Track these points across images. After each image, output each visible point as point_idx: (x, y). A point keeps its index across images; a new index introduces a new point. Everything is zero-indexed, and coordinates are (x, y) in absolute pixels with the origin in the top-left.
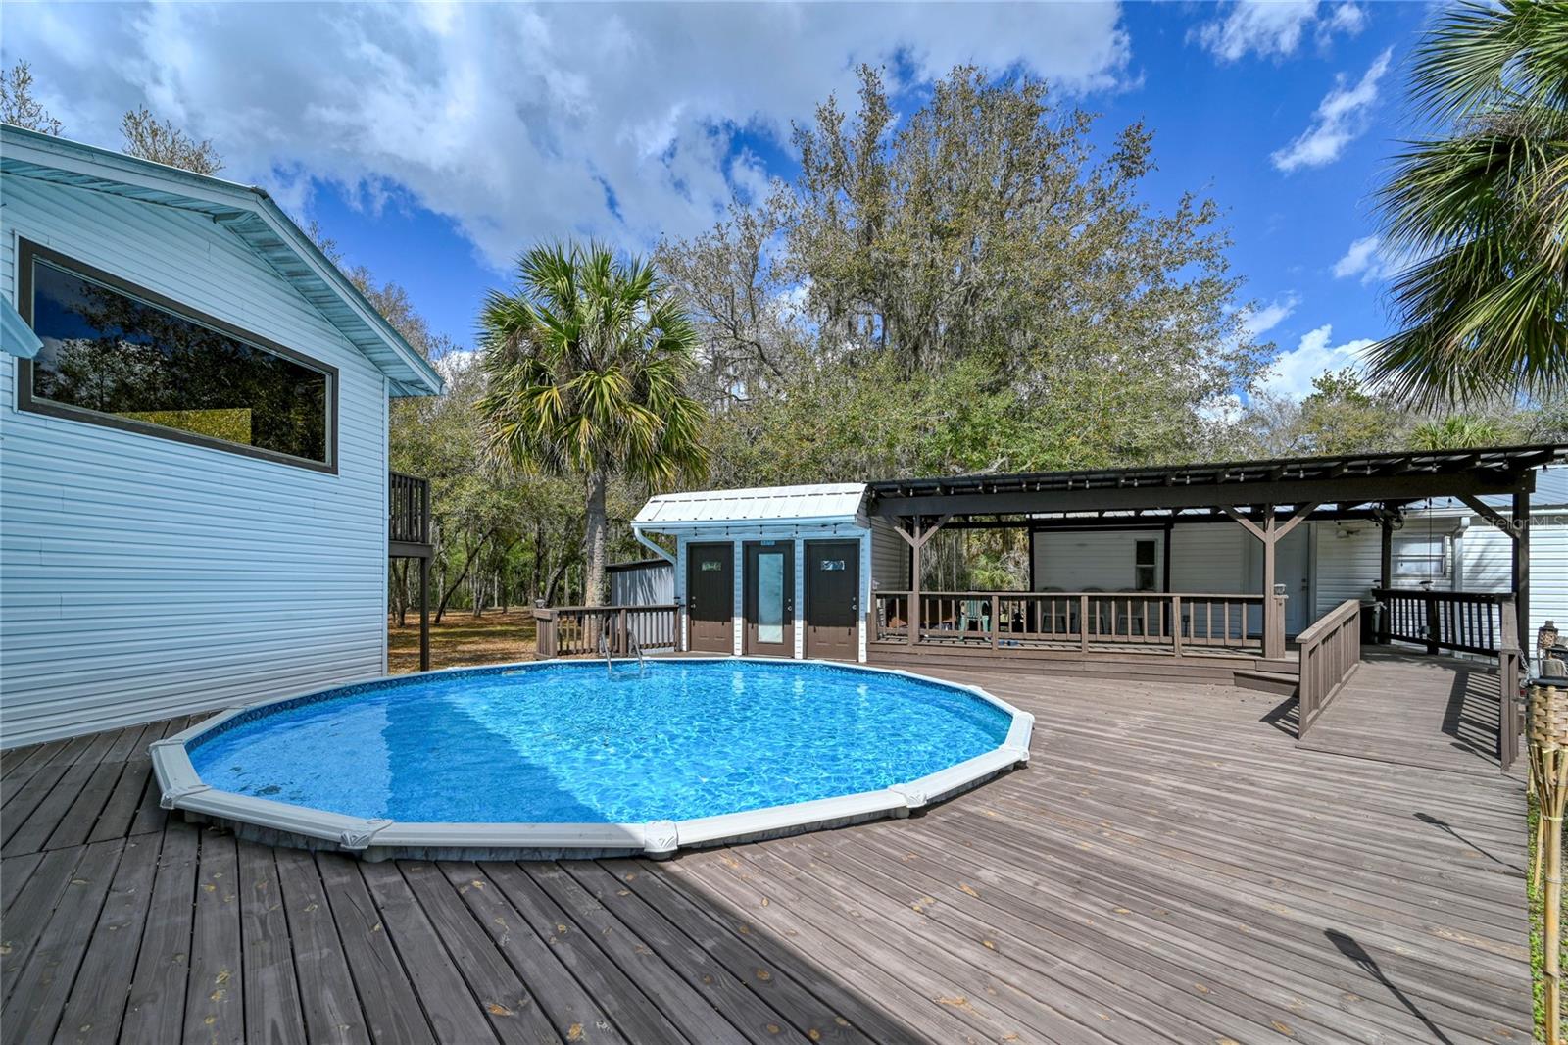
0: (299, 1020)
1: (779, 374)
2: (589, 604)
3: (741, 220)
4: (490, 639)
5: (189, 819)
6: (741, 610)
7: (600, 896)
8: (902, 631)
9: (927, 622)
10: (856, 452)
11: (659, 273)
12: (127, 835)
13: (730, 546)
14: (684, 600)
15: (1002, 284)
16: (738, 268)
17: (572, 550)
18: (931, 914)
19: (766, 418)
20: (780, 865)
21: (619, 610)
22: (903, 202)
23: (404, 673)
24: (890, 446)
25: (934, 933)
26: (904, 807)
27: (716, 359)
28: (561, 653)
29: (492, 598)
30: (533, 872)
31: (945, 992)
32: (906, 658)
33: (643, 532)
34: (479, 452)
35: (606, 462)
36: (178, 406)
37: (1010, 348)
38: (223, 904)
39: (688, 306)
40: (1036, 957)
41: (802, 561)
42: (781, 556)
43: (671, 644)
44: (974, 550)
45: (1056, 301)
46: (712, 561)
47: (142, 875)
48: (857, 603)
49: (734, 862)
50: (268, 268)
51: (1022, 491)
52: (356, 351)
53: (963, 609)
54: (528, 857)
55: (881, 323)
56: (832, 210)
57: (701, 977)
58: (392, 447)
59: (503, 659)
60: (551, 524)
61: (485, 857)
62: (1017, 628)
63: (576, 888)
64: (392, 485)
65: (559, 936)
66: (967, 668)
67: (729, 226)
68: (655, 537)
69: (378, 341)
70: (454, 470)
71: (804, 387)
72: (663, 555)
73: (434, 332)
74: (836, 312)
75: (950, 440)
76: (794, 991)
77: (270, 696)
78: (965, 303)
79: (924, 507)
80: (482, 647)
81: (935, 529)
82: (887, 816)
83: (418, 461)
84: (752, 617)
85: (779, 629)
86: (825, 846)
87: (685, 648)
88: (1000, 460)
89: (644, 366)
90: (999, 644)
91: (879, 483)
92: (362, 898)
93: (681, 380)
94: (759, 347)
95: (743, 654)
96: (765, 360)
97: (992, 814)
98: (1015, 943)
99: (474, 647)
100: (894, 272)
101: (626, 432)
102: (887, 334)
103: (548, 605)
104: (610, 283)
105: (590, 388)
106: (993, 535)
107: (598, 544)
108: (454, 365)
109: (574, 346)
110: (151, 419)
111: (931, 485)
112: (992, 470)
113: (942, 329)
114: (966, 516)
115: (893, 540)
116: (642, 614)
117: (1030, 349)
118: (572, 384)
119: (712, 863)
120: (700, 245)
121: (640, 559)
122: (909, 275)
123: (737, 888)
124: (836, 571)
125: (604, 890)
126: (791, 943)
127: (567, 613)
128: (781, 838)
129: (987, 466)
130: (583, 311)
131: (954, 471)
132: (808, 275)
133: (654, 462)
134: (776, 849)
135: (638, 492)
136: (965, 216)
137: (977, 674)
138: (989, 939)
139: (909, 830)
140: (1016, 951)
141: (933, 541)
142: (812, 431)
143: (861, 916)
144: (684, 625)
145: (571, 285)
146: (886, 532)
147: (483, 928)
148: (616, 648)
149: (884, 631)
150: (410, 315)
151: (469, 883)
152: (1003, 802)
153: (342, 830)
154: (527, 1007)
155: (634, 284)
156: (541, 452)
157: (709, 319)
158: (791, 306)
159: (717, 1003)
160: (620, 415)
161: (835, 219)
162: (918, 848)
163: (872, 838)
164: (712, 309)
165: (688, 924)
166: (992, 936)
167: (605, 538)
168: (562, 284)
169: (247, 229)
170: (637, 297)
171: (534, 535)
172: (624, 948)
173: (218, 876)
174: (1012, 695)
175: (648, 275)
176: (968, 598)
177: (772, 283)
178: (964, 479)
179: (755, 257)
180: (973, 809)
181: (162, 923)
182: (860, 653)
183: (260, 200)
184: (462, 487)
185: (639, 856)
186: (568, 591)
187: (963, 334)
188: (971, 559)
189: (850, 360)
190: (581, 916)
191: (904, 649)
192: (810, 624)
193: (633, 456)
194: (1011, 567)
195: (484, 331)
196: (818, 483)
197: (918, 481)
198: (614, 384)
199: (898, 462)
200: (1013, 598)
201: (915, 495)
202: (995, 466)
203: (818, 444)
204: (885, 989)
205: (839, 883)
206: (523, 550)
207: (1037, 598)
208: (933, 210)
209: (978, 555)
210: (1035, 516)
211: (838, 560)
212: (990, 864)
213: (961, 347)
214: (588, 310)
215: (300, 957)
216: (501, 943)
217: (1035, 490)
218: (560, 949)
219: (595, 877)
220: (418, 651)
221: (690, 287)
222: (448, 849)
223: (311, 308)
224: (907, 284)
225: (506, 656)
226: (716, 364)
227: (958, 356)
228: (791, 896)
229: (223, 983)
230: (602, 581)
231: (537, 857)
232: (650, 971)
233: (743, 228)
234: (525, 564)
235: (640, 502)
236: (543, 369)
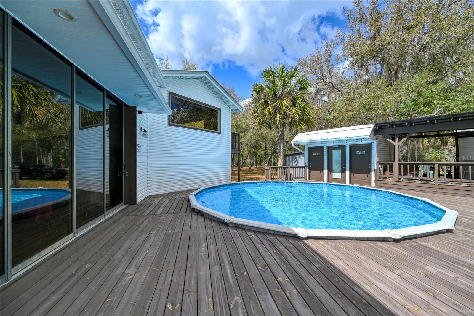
0: (218, 258)
1: (339, 91)
2: (279, 165)
3: (325, 45)
4: (253, 175)
5: (196, 211)
6: (326, 168)
7: (285, 246)
8: (390, 176)
9: (402, 173)
10: (370, 113)
11: (299, 68)
12: (186, 212)
13: (322, 148)
14: (307, 164)
15: (439, 40)
16: (325, 60)
17: (274, 150)
18: (402, 276)
19: (335, 106)
20: (341, 248)
21: (288, 167)
22: (389, 21)
23: (234, 182)
24: (385, 110)
25: (403, 283)
26: (391, 238)
27: (317, 90)
28: (272, 179)
29: (254, 164)
30: (267, 235)
31: (409, 304)
32: (392, 186)
33: (294, 144)
34: (251, 125)
35: (284, 125)
36: (191, 121)
37: (443, 64)
38: (203, 230)
39: (308, 75)
40: (456, 305)
41: (348, 152)
42: (340, 150)
43: (303, 178)
44: (426, 146)
45: (471, 40)
46: (317, 152)
47: (189, 221)
48: (371, 166)
49: (325, 244)
50: (207, 88)
51: (451, 121)
52: (224, 104)
53: (420, 169)
54: (266, 232)
55: (380, 66)
56: (359, 33)
57: (315, 274)
58: (232, 126)
59: (257, 180)
60: (269, 143)
61: (255, 230)
62: (449, 176)
63: (278, 242)
64: (232, 136)
65: (275, 253)
66: (422, 191)
67: (321, 47)
68: (298, 146)
69: (229, 101)
70: (245, 131)
71: (349, 94)
72: (301, 151)
73: (240, 96)
74: (361, 66)
75: (413, 105)
76: (347, 287)
77: (206, 186)
78: (420, 51)
79: (399, 131)
80: (251, 176)
81: (405, 139)
82: (383, 240)
83: (237, 129)
84: (330, 170)
85: (340, 174)
86: (358, 245)
87: (308, 179)
88: (438, 110)
89: (295, 96)
90: (439, 183)
91: (380, 124)
92: (229, 234)
93: (306, 98)
94: (332, 83)
95: (327, 182)
96: (334, 87)
97: (434, 247)
98: (444, 296)
99: (249, 177)
100: (386, 48)
101: (290, 115)
102: (383, 70)
103: (268, 166)
104: (284, 74)
105: (279, 105)
106: (436, 140)
107: (282, 148)
108: (245, 104)
109: (275, 94)
110: (187, 125)
111: (404, 122)
112: (435, 114)
113: (408, 64)
114: (421, 133)
115: (386, 143)
116: (294, 168)
117: (455, 63)
118: (274, 104)
119: (318, 243)
120: (312, 56)
121: (293, 152)
122: (392, 47)
123: (326, 252)
124: (362, 155)
125: (286, 244)
126: (345, 272)
127: (273, 168)
128: (341, 240)
129: (432, 113)
130: (277, 83)
131: (415, 116)
132: (350, 57)
133: (298, 124)
134: (340, 243)
135: (293, 133)
136: (419, 19)
137: (427, 194)
138: (430, 292)
139: (394, 246)
140: (445, 300)
141: (405, 143)
142: (352, 108)
143: (372, 270)
144: (308, 172)
145: (274, 77)
146: (383, 141)
147: (256, 247)
148: (287, 178)
149: (382, 176)
150: (234, 93)
151: (251, 235)
152: (439, 243)
153: (224, 218)
154: (267, 269)
155: (291, 73)
156: (266, 124)
157: (315, 78)
158: (344, 68)
159: (320, 283)
160: (288, 111)
161: (360, 35)
162: (397, 253)
163: (377, 246)
164: (316, 74)
165: (311, 259)
166: (432, 291)
167: (284, 147)
168: (271, 77)
169: (204, 80)
170: (293, 76)
171: (264, 147)
172: (292, 260)
173: (201, 224)
174: (445, 203)
175: (296, 69)
176: (422, 164)
177: (336, 62)
178: (420, 119)
179: (330, 55)
180: (424, 244)
181: (193, 231)
182: (372, 183)
183: (206, 73)
184: (247, 135)
185: (295, 237)
186: (273, 162)
187: (419, 64)
188: (424, 150)
189: (367, 82)
190: (280, 249)
191: (391, 183)
192: (352, 173)
193: (292, 122)
194: (447, 152)
195: (252, 94)
196: (355, 125)
197: (397, 122)
198: (286, 102)
199: (388, 115)
200: (446, 165)
201: (395, 127)
202: (437, 112)
203: (355, 112)
204: (381, 295)
205: (364, 258)
206: (261, 151)
207: (460, 165)
208: (403, 20)
209: (428, 148)
210: (458, 131)
211: (363, 151)
212: (432, 265)
213: (418, 68)
214: (279, 82)
215: (217, 244)
216: (260, 252)
217: (458, 120)
218: (274, 256)
219: (283, 240)
220: (237, 177)
221: (309, 70)
222: (247, 226)
223: (215, 95)
224: (391, 50)
225: (257, 179)
226: (317, 91)
227: (417, 72)
228: (345, 258)
229: (204, 246)
230: (283, 159)
231: (268, 232)
232: (299, 269)
233: (326, 47)
234: (262, 155)
235: (294, 136)
236: (267, 101)
